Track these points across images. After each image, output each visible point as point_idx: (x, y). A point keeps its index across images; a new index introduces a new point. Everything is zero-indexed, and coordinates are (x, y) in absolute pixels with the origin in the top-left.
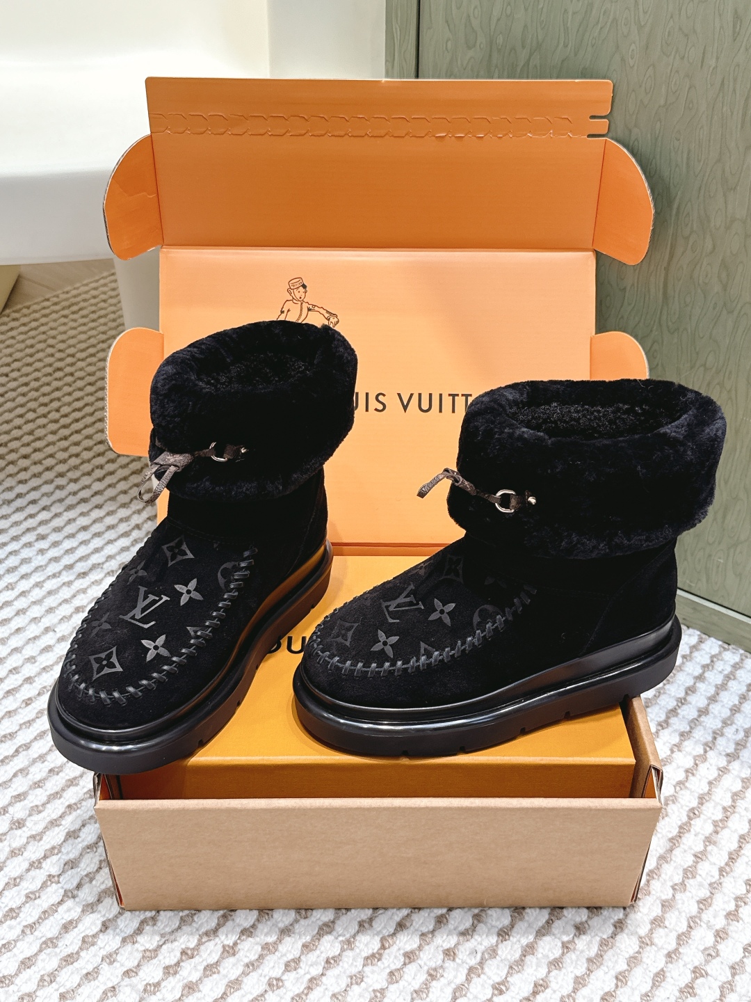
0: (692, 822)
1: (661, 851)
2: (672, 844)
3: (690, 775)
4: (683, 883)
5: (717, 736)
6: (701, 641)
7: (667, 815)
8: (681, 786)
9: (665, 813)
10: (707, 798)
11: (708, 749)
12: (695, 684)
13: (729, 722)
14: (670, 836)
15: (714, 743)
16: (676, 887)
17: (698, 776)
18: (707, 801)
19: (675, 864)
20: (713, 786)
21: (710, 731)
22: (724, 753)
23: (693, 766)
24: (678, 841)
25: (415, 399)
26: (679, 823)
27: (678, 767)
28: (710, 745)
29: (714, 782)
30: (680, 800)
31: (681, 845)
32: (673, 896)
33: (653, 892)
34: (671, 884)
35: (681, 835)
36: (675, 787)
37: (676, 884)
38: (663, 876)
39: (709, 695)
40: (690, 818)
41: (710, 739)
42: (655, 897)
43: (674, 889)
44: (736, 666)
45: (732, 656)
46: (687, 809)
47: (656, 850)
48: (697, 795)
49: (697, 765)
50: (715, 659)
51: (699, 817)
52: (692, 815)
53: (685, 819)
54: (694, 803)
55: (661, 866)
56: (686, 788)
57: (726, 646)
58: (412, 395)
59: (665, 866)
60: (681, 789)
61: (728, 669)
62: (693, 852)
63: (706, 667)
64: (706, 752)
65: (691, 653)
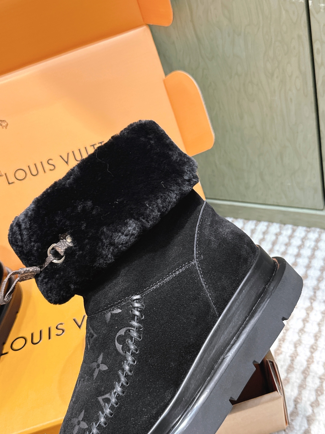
0: (314, 355)
1: (299, 381)
2: (304, 375)
3: (305, 322)
4: (317, 400)
5: (316, 290)
6: (294, 231)
7: (297, 355)
8: (302, 331)
9: (296, 354)
10: (319, 335)
11: (312, 301)
12: (296, 259)
13: (321, 279)
14: (302, 369)
15: (315, 296)
16: (314, 405)
17: (310, 321)
18: (319, 337)
19: (309, 388)
20: (320, 326)
21: (311, 288)
22: (322, 301)
23: (306, 316)
24: (307, 371)
25: (71, 155)
26: (306, 358)
27: (298, 319)
28: (313, 298)
29: (320, 323)
30: (303, 342)
31: (311, 374)
32: (313, 411)
33: (300, 412)
34: (309, 403)
35: (309, 365)
36: (298, 333)
37: (313, 403)
38: (304, 399)
39: (305, 264)
40: (312, 353)
41: (312, 293)
42: (302, 416)
43: (312, 406)
44: (318, 241)
45: (313, 235)
46: (308, 346)
47: (296, 382)
48: (312, 335)
49: (308, 314)
50: (304, 240)
51: (316, 350)
52: (312, 350)
53: (309, 354)
54: (312, 341)
55: (301, 392)
56: (305, 332)
57: (308, 229)
58: (68, 154)
59: (304, 392)
60: (302, 334)
61: (313, 244)
62: (318, 376)
63: (300, 247)
64: (311, 303)
65: (290, 240)
